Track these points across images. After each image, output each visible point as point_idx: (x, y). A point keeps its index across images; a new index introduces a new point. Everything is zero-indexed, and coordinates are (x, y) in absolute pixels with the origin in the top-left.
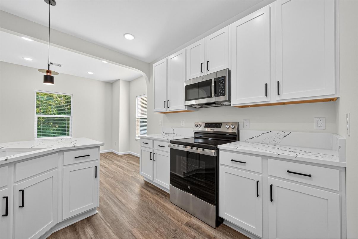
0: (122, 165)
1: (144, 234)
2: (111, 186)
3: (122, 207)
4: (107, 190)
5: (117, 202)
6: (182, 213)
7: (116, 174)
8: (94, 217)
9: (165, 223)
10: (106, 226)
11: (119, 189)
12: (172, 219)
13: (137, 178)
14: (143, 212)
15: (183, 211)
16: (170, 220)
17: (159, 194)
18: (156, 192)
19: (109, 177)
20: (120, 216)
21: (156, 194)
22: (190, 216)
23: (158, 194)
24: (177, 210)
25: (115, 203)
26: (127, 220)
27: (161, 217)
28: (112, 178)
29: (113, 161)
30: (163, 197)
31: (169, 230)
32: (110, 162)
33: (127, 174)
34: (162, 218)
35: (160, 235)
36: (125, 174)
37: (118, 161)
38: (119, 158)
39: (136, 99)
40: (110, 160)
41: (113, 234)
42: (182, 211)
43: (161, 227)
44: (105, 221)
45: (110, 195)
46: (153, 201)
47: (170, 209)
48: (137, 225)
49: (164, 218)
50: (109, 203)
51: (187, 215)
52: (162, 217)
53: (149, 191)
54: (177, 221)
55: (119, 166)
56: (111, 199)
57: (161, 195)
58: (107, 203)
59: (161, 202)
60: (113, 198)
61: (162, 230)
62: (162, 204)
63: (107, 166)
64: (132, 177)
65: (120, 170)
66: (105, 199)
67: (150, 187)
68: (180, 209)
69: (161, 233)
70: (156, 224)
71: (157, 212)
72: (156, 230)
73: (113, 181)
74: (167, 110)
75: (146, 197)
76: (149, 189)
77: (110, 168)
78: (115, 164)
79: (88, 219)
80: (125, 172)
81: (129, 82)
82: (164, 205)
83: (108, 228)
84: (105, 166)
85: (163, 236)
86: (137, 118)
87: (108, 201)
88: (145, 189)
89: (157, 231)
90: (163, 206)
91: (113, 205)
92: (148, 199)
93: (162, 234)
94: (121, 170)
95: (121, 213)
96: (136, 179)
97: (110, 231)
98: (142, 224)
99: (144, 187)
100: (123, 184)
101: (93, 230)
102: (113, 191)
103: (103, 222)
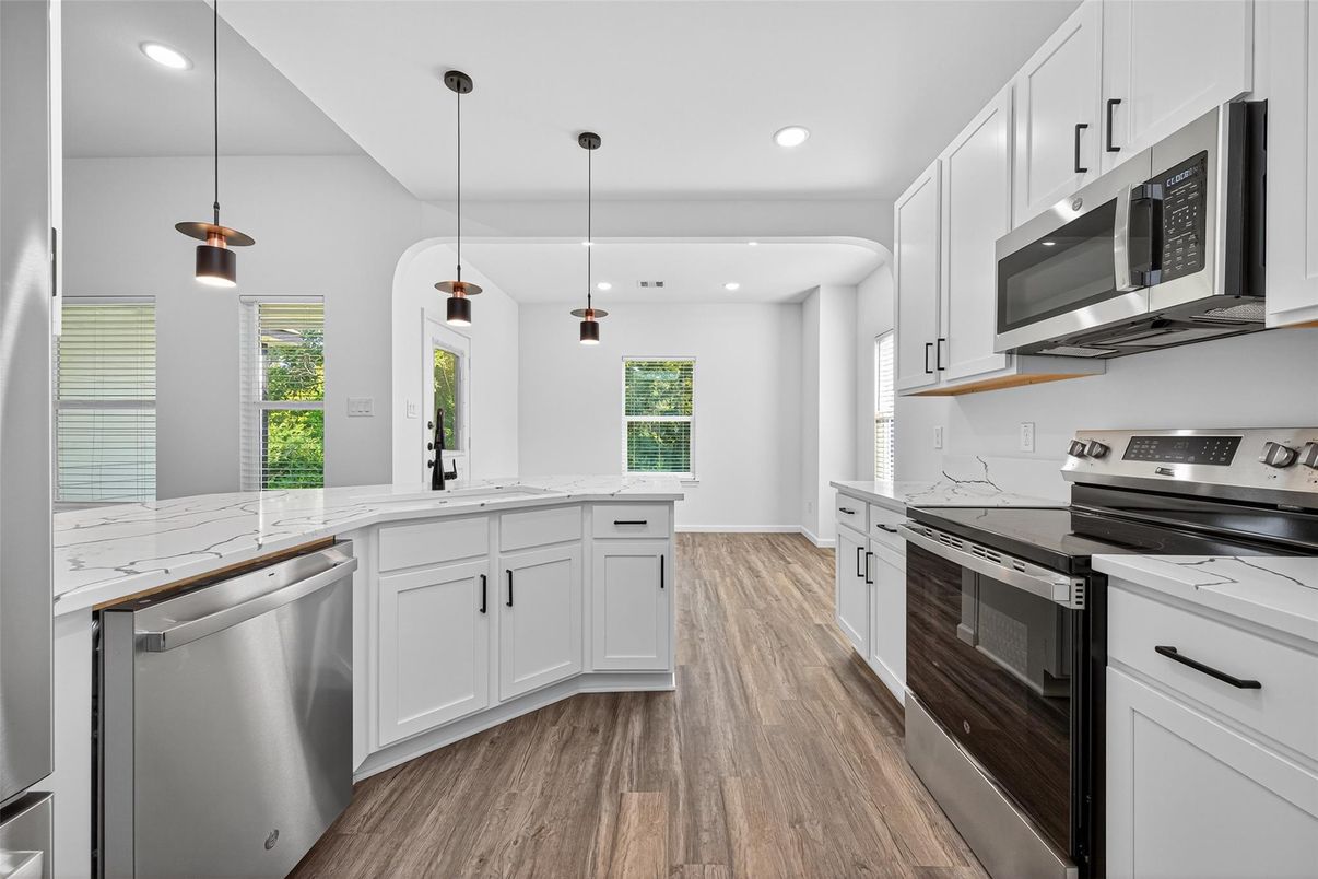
0: (809, 580)
1: (751, 809)
2: (744, 631)
3: (738, 702)
4: (727, 640)
5: (733, 682)
6: (933, 824)
7: (775, 604)
8: (663, 698)
9: (840, 820)
10: (675, 731)
11: (759, 649)
12: (877, 822)
13: (833, 635)
14: (786, 746)
15: (942, 821)
16: (864, 819)
17: (878, 712)
18: (871, 704)
19: (752, 605)
20: (719, 724)
21: (866, 709)
22: (959, 855)
23: (873, 715)
24: (921, 803)
25: (727, 682)
26: (731, 745)
27: (838, 790)
28: (759, 611)
29: (790, 563)
30: (891, 731)
31: (841, 847)
32: (779, 563)
33: (811, 612)
34: (839, 798)
35: (800, 844)
36: (801, 609)
37: (806, 566)
38: (812, 558)
39: (877, 346)
40: (783, 558)
41: (679, 761)
42: (939, 817)
43: (816, 822)
44: (679, 719)
45: (726, 657)
46: (841, 727)
47: (887, 785)
48: (748, 771)
49: (846, 799)
50: (713, 677)
51: (954, 847)
52: (843, 794)
53: (848, 692)
54: (889, 837)
55: (798, 582)
56: (724, 668)
57: (884, 720)
58: (709, 674)
59: (872, 746)
60: (729, 669)
61: (817, 832)
62: (868, 751)
63: (764, 573)
64: (819, 626)
65: (792, 596)
66: (710, 664)
67: (861, 680)
68: (932, 806)
69: (803, 841)
70: (806, 801)
71: (834, 770)
72: (797, 821)
73: (756, 622)
74: (939, 380)
75: (824, 706)
76: (853, 685)
77: (769, 582)
78: (790, 572)
79: (650, 696)
80: (806, 605)
81: (853, 288)
82: (873, 760)
83: (675, 740)
84: (758, 572)
85: (807, 851)
86: (876, 417)
87: (712, 671)
88: (839, 678)
89: (797, 826)
90: (870, 763)
91: (721, 685)
92: (829, 713)
93: (807, 843)
94: (797, 594)
95: (726, 718)
96: (829, 636)
97: (676, 749)
98: (763, 778)
99: (839, 670)
100: (779, 638)
101: (644, 727)
102: (740, 649)
103: (673, 720)
